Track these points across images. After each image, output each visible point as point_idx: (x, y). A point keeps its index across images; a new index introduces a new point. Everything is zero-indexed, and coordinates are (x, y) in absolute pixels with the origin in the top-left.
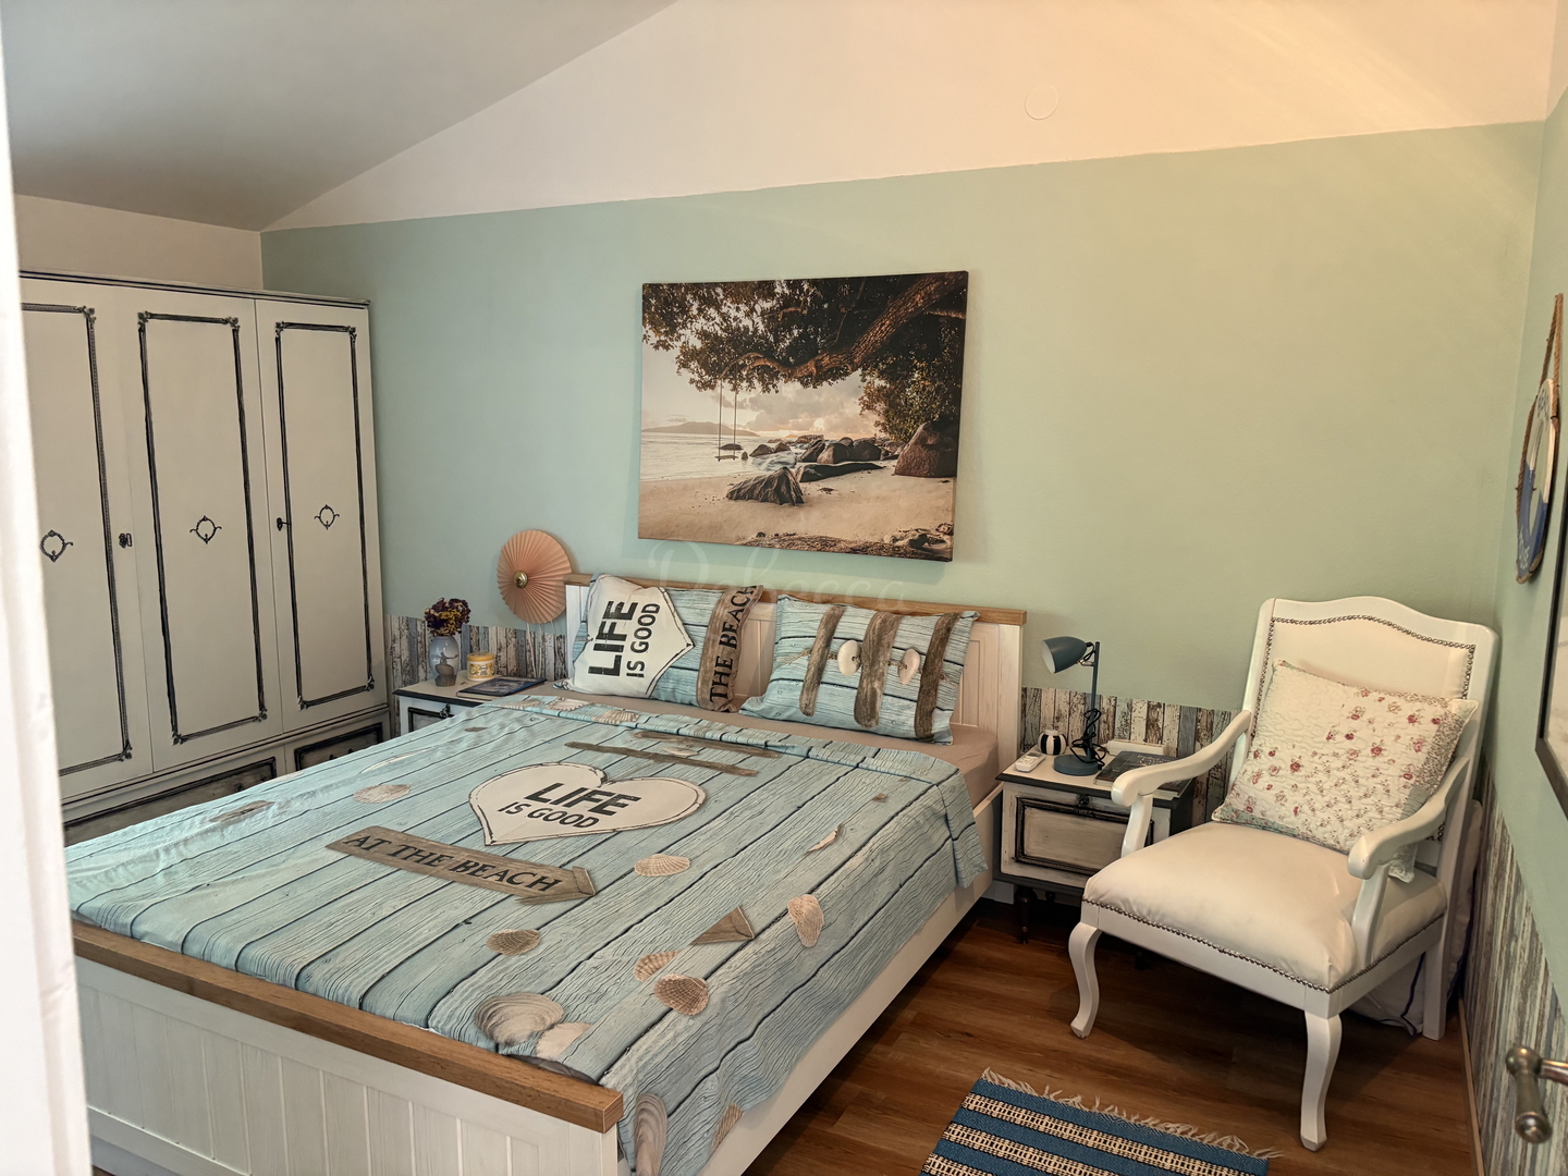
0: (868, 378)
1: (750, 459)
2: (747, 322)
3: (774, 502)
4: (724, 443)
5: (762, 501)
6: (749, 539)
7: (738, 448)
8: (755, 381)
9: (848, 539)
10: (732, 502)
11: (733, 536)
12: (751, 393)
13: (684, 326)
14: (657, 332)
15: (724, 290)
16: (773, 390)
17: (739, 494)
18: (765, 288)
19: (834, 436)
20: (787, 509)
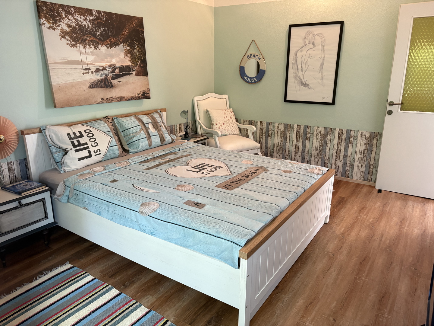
0: (125, 46)
1: (94, 73)
2: (84, 23)
3: (105, 87)
4: (84, 68)
5: (101, 88)
6: (99, 101)
7: (90, 69)
8: (91, 45)
9: (127, 96)
10: (91, 89)
11: (93, 101)
12: (90, 49)
13: (60, 21)
14: (49, 22)
15: (74, 10)
16: (98, 49)
17: (93, 86)
18: (89, 12)
19: (118, 65)
20: (109, 90)
